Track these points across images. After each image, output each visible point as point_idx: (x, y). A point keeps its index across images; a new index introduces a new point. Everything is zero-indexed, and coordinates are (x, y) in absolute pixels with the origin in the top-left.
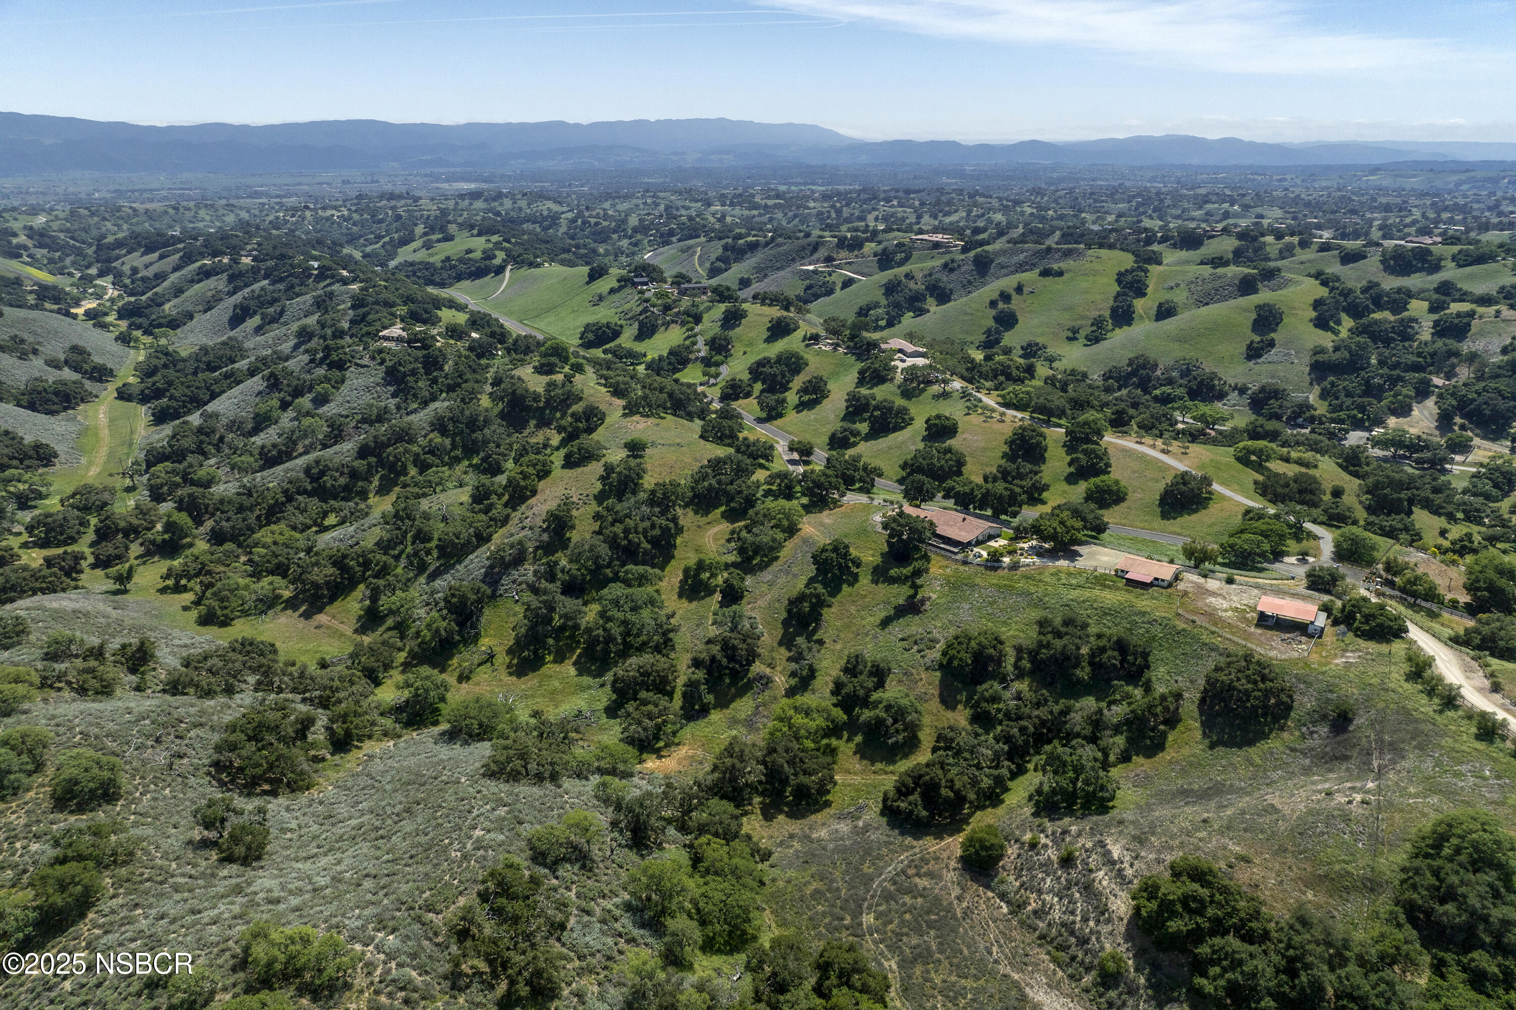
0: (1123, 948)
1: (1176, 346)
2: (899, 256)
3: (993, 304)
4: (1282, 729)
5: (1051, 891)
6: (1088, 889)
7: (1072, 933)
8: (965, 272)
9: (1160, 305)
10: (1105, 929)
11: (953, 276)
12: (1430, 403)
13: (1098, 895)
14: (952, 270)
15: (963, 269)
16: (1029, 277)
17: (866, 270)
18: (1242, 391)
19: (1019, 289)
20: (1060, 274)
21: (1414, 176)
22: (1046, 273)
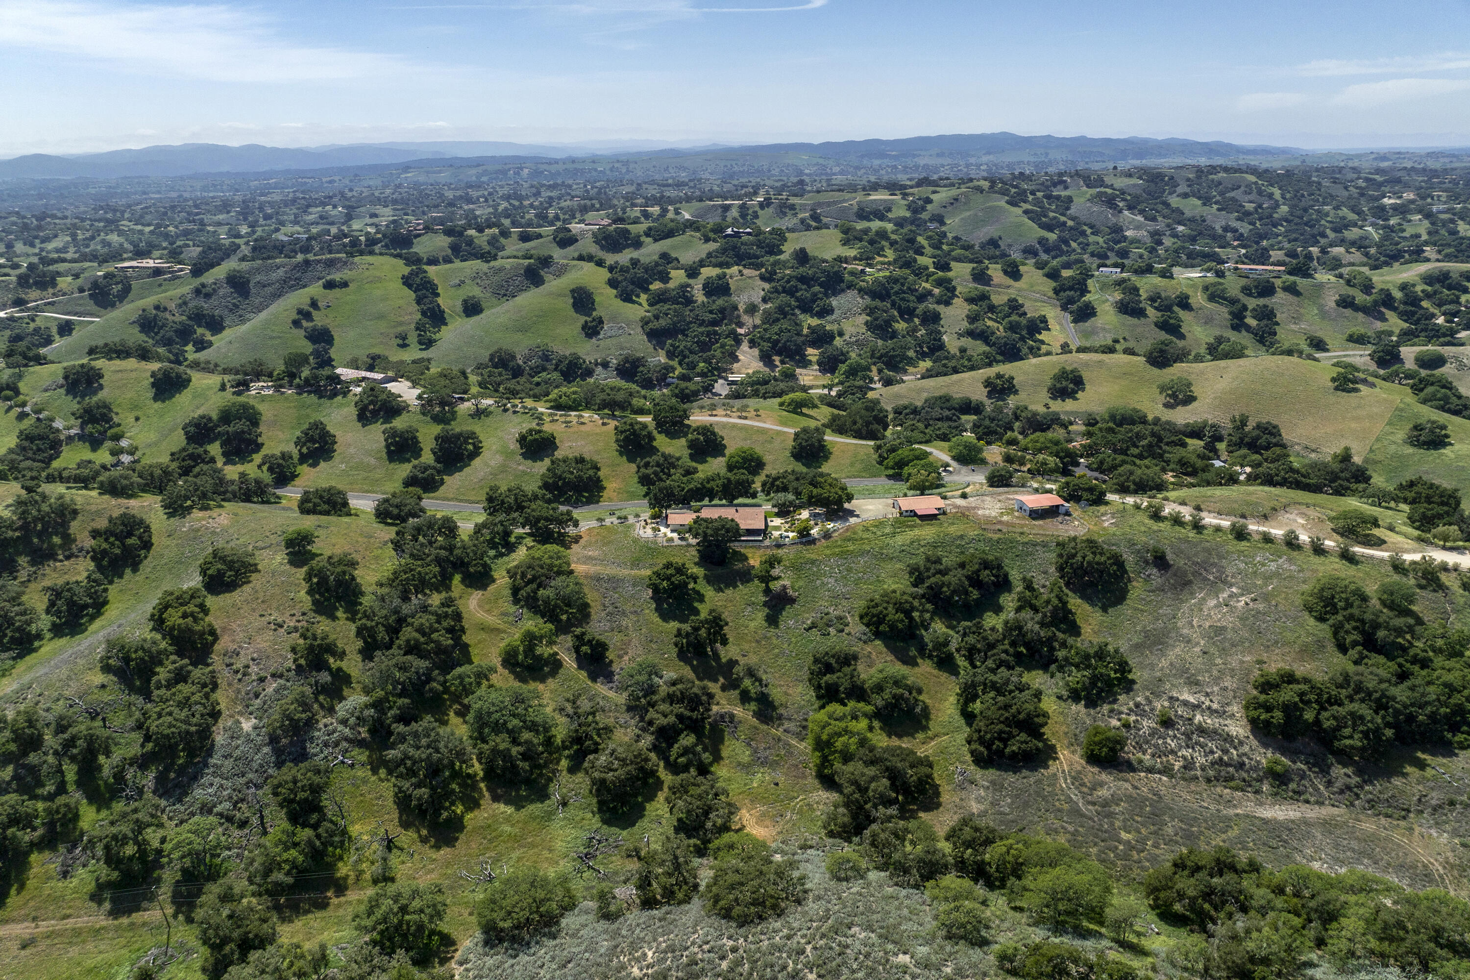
0: (1269, 755)
1: (519, 336)
2: (116, 289)
3: (296, 323)
4: (1129, 580)
5: (1180, 748)
6: (1202, 730)
7: (1228, 765)
8: (224, 297)
9: (465, 302)
10: (1246, 749)
11: (214, 301)
12: (745, 346)
13: (1215, 732)
14: (208, 296)
15: (221, 292)
16: (315, 290)
17: (79, 309)
18: (605, 365)
19: (314, 304)
20: (345, 284)
21: (440, 172)
22: (330, 285)
